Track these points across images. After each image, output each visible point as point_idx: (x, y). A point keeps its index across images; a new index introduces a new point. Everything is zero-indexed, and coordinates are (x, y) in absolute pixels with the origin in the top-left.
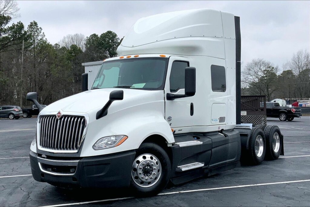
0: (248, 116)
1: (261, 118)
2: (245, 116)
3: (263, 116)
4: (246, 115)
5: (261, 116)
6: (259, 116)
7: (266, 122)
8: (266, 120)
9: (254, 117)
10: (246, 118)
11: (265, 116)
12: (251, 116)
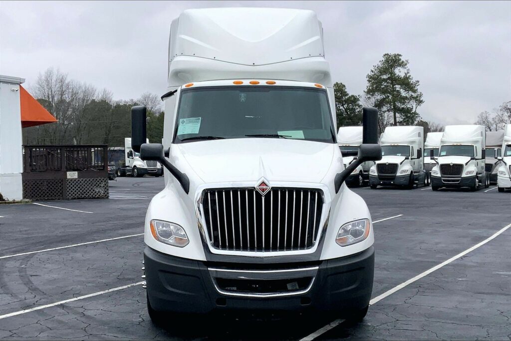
0: (80, 180)
1: (100, 183)
2: (75, 180)
3: (103, 180)
4: (77, 177)
5: (100, 180)
6: (98, 180)
7: (108, 190)
8: (107, 186)
9: (89, 182)
10: (77, 182)
11: (107, 179)
12: (85, 179)
